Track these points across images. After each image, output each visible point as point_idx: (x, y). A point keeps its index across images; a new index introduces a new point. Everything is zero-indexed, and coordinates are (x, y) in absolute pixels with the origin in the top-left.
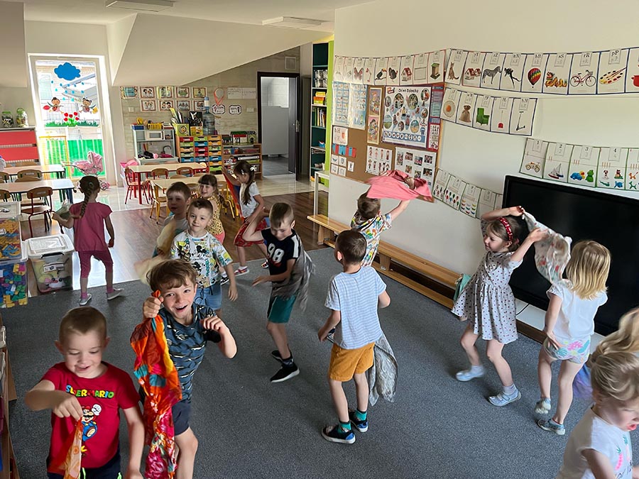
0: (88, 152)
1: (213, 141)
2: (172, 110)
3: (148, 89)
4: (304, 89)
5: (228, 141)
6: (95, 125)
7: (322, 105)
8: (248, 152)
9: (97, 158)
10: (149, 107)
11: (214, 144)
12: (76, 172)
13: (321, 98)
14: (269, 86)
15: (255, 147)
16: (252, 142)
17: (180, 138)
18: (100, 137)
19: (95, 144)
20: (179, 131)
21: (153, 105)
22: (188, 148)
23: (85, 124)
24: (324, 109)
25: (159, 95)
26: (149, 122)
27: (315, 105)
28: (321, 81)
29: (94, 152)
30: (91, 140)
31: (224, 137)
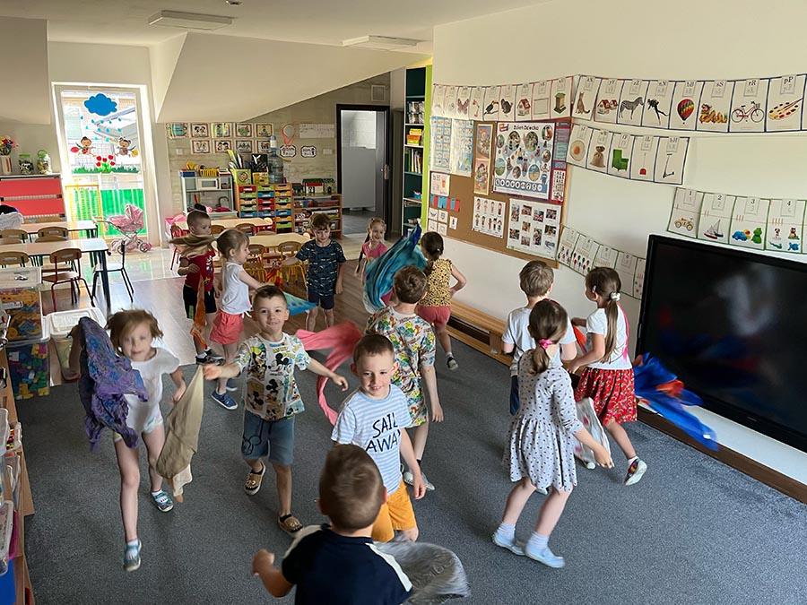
0: (126, 205)
1: (280, 192)
2: (231, 153)
3: (200, 127)
4: (395, 126)
5: (299, 191)
6: (135, 171)
7: (417, 146)
8: (325, 204)
9: (137, 212)
10: (202, 148)
11: (282, 194)
12: (111, 229)
13: (416, 136)
14: (352, 121)
15: (333, 198)
16: (330, 192)
17: (240, 188)
18: (141, 186)
19: (135, 195)
20: (238, 178)
21: (207, 146)
22: (250, 199)
23: (121, 170)
24: (420, 151)
25: (214, 133)
26: (202, 167)
27: (409, 145)
28: (416, 115)
29: (134, 205)
30: (130, 190)
31: (295, 186)
